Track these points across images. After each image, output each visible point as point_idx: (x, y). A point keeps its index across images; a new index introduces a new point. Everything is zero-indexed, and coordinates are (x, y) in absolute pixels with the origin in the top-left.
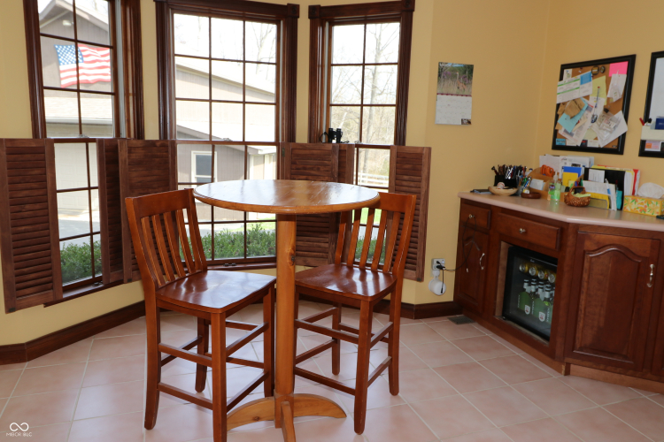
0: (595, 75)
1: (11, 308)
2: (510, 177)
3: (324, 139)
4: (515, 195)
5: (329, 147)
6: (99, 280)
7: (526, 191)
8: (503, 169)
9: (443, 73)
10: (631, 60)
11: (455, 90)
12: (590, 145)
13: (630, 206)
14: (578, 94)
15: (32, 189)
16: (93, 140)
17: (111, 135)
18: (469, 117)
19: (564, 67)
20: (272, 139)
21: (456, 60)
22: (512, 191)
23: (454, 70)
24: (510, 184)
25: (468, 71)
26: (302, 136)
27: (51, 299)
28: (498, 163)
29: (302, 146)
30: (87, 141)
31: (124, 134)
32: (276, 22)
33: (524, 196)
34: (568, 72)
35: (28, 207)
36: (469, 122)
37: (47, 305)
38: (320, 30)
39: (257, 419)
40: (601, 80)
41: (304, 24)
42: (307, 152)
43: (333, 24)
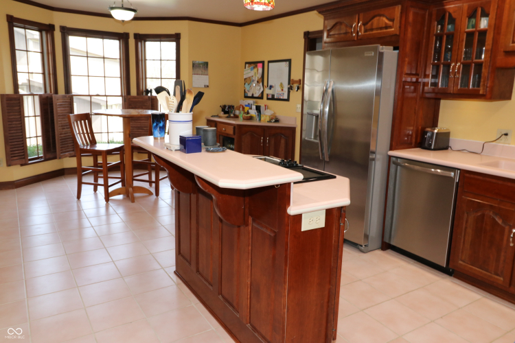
0: (254, 68)
1: (9, 165)
2: (227, 110)
3: (144, 94)
4: (227, 117)
5: (146, 97)
6: (41, 157)
7: (232, 115)
8: (225, 106)
9: (195, 65)
10: (263, 62)
11: (200, 73)
12: (255, 96)
13: (262, 119)
14: (250, 75)
15: (15, 115)
16: (37, 95)
17: (42, 92)
18: (207, 84)
19: (246, 63)
20: (120, 94)
21: (200, 60)
22: (227, 115)
23: (199, 64)
24: (225, 113)
25: (206, 64)
26: (134, 92)
27: (24, 163)
28: (222, 104)
29: (134, 97)
30: (33, 95)
31: (48, 91)
32: (119, 40)
33: (232, 117)
34: (247, 65)
35: (14, 123)
36: (208, 86)
37: (22, 165)
38: (139, 44)
39: (120, 194)
40: (256, 69)
41: (132, 41)
42: (137, 100)
43: (145, 41)
